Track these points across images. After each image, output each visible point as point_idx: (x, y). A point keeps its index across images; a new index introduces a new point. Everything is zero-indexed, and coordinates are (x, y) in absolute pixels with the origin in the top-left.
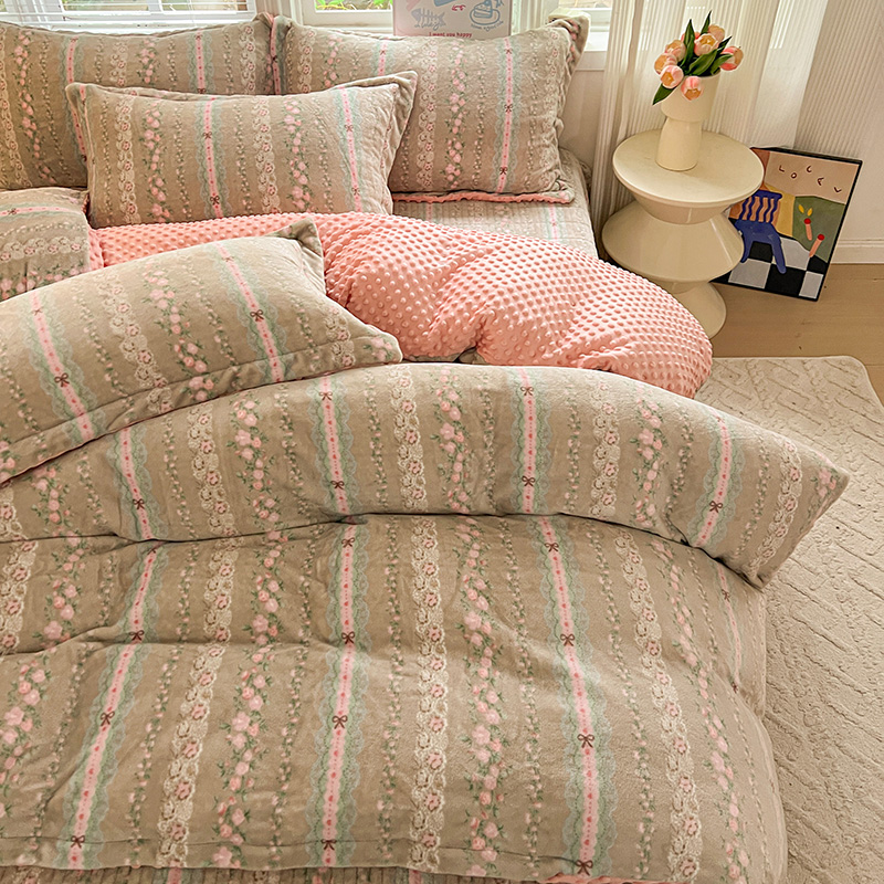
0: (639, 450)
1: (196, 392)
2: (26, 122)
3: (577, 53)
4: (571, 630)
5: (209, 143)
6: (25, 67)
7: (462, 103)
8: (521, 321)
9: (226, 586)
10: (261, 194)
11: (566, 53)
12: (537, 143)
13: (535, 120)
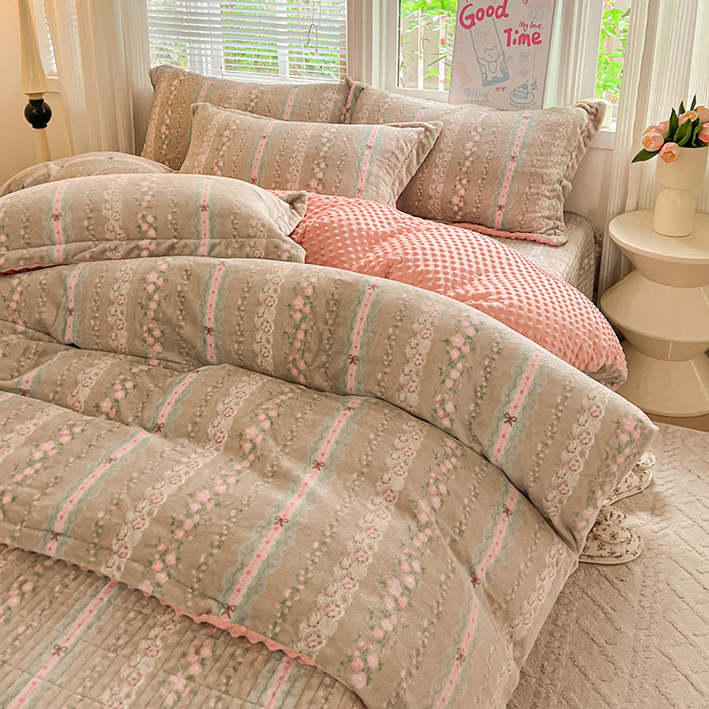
0: (448, 348)
2: (164, 129)
3: (593, 131)
4: (325, 459)
5: (264, 142)
6: (174, 93)
7: (475, 149)
8: (420, 269)
9: (96, 374)
10: (287, 181)
11: (581, 129)
12: (536, 191)
13: (536, 172)
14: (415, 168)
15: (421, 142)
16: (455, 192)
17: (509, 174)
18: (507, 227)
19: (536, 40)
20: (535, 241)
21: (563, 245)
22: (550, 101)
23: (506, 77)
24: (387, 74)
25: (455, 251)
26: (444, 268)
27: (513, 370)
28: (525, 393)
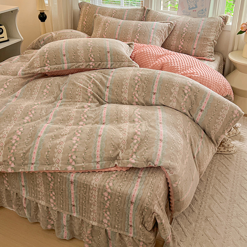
0: (184, 90)
2: (84, 23)
3: (224, 25)
5: (119, 27)
6: (88, 11)
7: (186, 30)
8: (173, 65)
10: (127, 39)
11: (220, 24)
12: (206, 44)
13: (206, 38)
14: (167, 36)
15: (169, 27)
16: (180, 44)
17: (197, 38)
18: (196, 55)
20: (205, 59)
21: (214, 61)
22: (210, 15)
23: (196, 7)
24: (157, 5)
25: (183, 61)
26: (180, 65)
27: (203, 96)
28: (206, 103)
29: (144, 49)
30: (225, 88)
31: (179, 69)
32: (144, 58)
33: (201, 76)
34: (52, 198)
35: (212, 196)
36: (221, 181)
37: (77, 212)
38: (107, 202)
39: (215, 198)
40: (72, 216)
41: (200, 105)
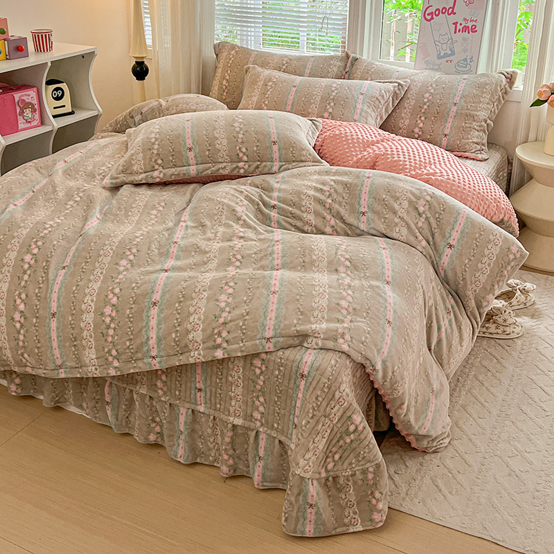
1: (240, 169)
2: (224, 82)
3: (509, 89)
5: (294, 89)
6: (232, 59)
7: (430, 98)
8: (395, 159)
10: (309, 113)
11: (500, 87)
12: (469, 125)
13: (470, 113)
14: (391, 109)
15: (395, 92)
16: (416, 125)
17: (452, 114)
18: (450, 148)
19: (474, 30)
20: (467, 158)
21: (486, 160)
22: (482, 69)
23: (453, 53)
24: (373, 50)
25: (416, 151)
26: (410, 159)
27: (452, 219)
28: (459, 232)
29: (342, 129)
30: (497, 205)
31: (408, 166)
32: (340, 146)
33: (449, 179)
34: (161, 380)
35: (464, 407)
36: (485, 383)
37: (206, 403)
38: (259, 378)
39: (470, 409)
40: (196, 412)
41: (447, 235)
